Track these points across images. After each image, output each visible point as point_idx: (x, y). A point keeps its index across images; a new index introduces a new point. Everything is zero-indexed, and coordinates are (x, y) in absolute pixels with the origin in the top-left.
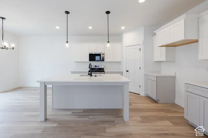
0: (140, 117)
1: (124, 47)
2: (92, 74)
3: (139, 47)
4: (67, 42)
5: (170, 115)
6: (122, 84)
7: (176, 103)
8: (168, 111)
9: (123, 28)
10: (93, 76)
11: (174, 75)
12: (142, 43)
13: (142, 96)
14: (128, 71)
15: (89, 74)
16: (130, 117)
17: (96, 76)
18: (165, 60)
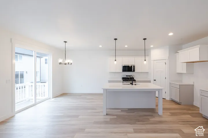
0: (170, 113)
1: (152, 60)
2: (133, 83)
3: (165, 61)
4: (115, 60)
5: (190, 112)
6: (155, 91)
7: (194, 104)
8: (189, 110)
9: (152, 46)
10: (134, 84)
11: (192, 83)
12: (168, 58)
13: (167, 100)
14: (155, 80)
15: (130, 83)
16: (163, 113)
17: (135, 85)
18: (186, 73)
